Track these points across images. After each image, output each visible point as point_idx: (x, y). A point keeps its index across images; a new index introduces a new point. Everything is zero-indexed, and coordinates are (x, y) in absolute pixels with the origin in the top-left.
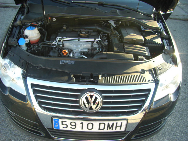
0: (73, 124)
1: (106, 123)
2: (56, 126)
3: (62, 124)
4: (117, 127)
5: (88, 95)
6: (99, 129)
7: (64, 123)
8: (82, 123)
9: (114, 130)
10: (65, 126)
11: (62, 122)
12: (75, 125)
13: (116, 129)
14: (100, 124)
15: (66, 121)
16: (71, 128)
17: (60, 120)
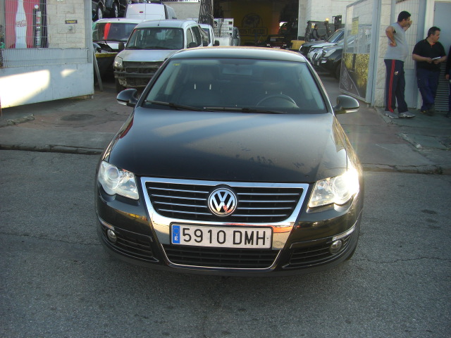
0: (198, 233)
1: (243, 230)
2: (176, 238)
3: (184, 235)
4: (259, 240)
5: (218, 192)
6: (234, 243)
7: (186, 232)
8: (210, 231)
9: (255, 246)
10: (187, 238)
11: (184, 229)
12: (201, 236)
13: (257, 244)
14: (235, 232)
15: (188, 229)
16: (196, 240)
17: (182, 227)
